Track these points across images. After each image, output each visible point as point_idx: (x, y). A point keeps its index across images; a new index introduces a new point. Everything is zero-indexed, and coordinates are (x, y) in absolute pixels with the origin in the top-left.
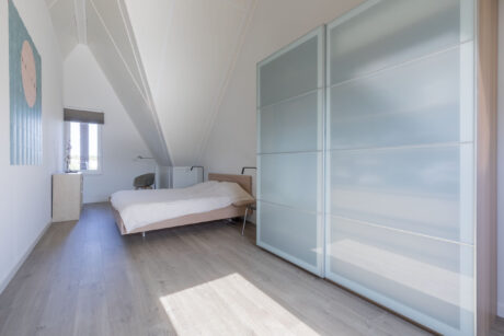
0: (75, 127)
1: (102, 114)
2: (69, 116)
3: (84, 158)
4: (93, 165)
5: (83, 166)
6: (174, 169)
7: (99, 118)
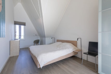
0: (17, 26)
1: (25, 23)
2: (16, 23)
3: (20, 35)
4: (22, 37)
5: (20, 38)
6: (46, 38)
7: (24, 24)
